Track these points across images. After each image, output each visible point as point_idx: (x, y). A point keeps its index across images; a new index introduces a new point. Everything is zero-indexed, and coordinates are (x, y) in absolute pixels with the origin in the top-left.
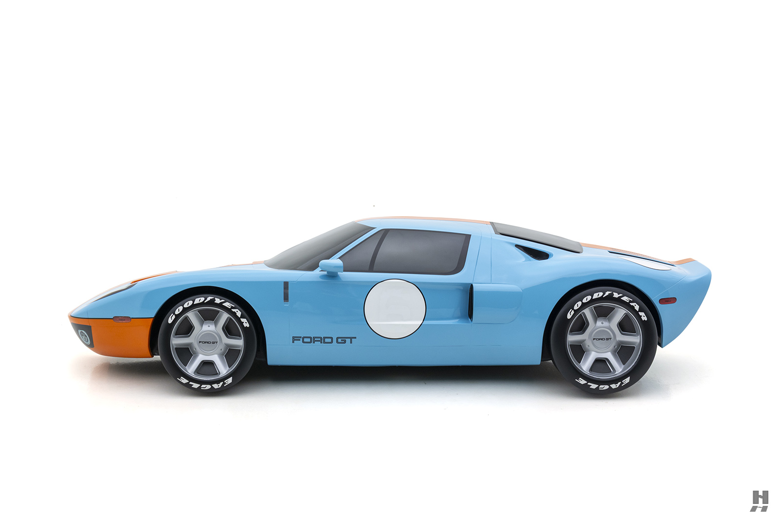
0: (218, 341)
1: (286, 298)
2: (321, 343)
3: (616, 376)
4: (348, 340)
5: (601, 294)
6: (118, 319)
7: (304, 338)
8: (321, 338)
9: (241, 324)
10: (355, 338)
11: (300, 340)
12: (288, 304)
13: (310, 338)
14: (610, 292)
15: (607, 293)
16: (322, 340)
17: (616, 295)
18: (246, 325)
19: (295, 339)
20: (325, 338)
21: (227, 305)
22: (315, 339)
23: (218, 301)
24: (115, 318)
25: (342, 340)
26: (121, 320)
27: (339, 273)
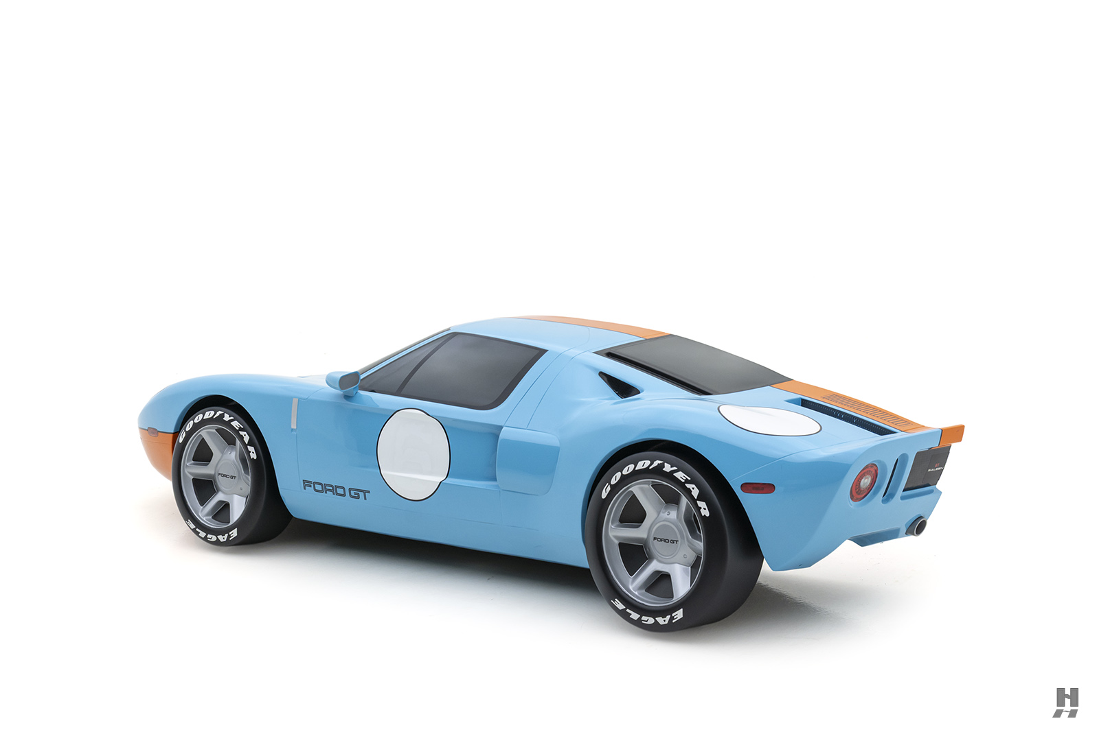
2: (334, 494)
5: (648, 463)
6: (151, 431)
7: (315, 483)
8: (332, 486)
9: (248, 453)
11: (310, 486)
13: (322, 484)
14: (661, 462)
15: (656, 463)
16: (334, 489)
17: (668, 468)
18: (254, 456)
19: (306, 484)
20: (337, 487)
21: (236, 424)
22: (327, 488)
23: (227, 418)
25: (355, 494)
26: (153, 433)
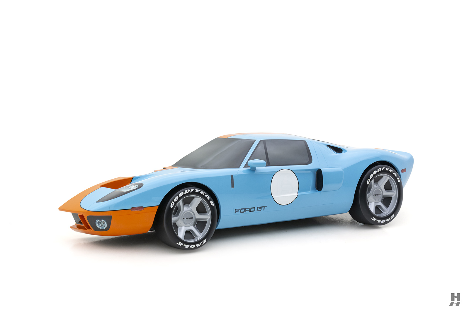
0: (193, 217)
1: (233, 186)
2: (249, 212)
3: (385, 216)
4: (263, 208)
5: (381, 169)
6: (135, 209)
7: (241, 209)
8: (249, 208)
9: (210, 204)
10: (266, 207)
11: (238, 211)
12: (233, 189)
13: (244, 209)
14: (384, 168)
16: (250, 210)
17: (387, 169)
18: (213, 204)
19: (236, 210)
20: (251, 208)
21: (202, 193)
22: (246, 210)
23: (197, 191)
24: (132, 208)
25: (259, 209)
26: (137, 209)
27: (257, 168)
